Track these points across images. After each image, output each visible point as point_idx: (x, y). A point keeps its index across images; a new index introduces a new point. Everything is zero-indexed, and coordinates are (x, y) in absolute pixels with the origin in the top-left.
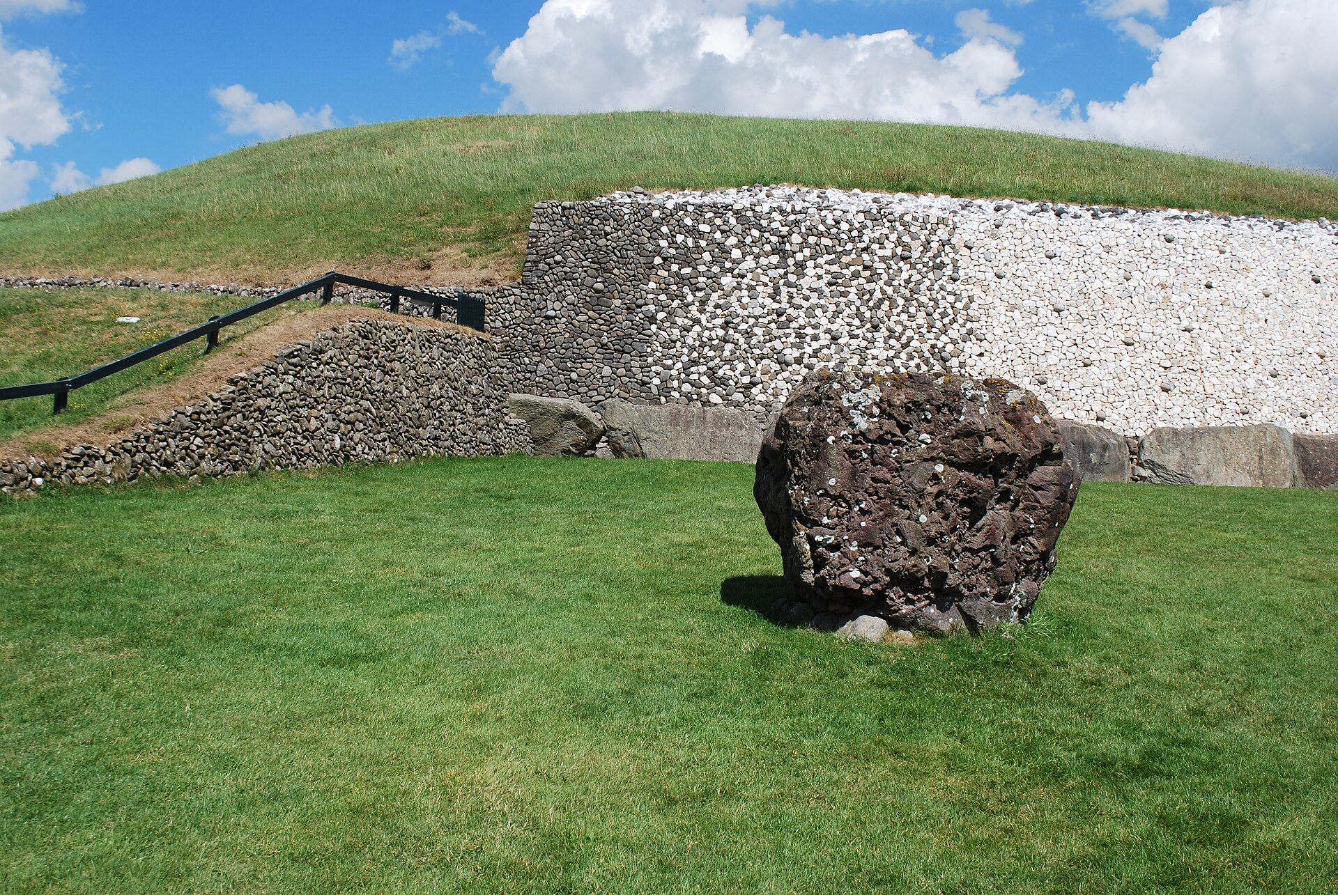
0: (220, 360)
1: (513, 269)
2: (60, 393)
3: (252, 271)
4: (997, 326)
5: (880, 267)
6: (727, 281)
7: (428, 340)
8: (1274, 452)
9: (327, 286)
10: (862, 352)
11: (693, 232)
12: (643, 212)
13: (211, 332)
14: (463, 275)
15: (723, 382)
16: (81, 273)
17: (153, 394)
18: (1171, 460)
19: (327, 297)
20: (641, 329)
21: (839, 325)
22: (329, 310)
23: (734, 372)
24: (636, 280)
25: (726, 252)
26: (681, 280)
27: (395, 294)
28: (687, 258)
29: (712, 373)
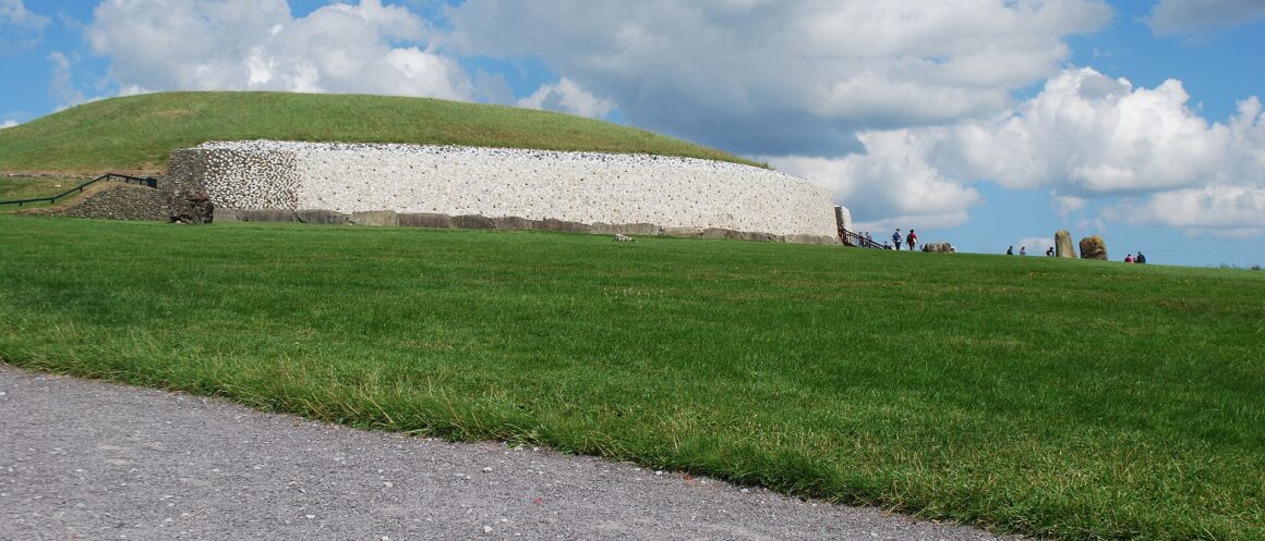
0: (83, 194)
1: (166, 169)
2: (52, 200)
3: (86, 171)
4: (307, 183)
5: (273, 167)
6: (228, 172)
7: (136, 190)
8: (390, 218)
9: (108, 177)
10: (267, 192)
11: (218, 157)
12: (204, 151)
13: (81, 188)
14: (152, 171)
15: (226, 201)
16: (26, 172)
17: (70, 200)
18: (358, 221)
19: (108, 179)
20: (203, 186)
21: (261, 184)
22: (108, 183)
23: (230, 198)
24: (202, 172)
25: (228, 163)
26: (215, 172)
27: (128, 179)
28: (217, 165)
29: (223, 199)
